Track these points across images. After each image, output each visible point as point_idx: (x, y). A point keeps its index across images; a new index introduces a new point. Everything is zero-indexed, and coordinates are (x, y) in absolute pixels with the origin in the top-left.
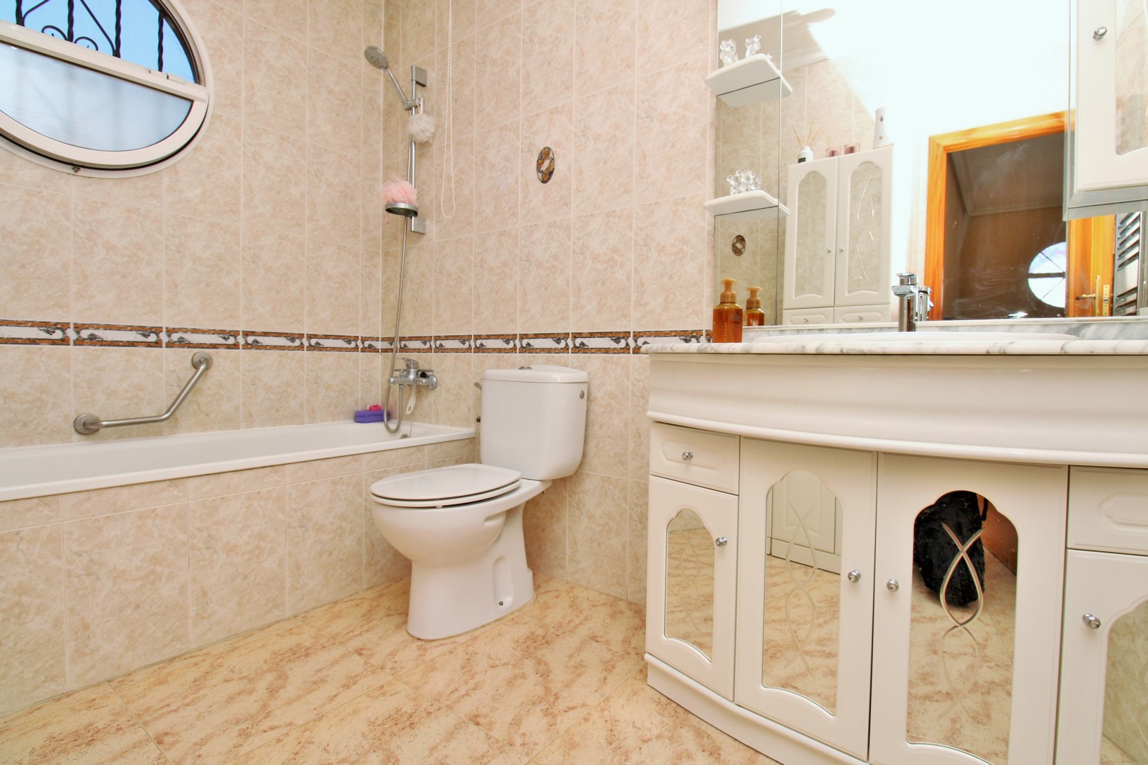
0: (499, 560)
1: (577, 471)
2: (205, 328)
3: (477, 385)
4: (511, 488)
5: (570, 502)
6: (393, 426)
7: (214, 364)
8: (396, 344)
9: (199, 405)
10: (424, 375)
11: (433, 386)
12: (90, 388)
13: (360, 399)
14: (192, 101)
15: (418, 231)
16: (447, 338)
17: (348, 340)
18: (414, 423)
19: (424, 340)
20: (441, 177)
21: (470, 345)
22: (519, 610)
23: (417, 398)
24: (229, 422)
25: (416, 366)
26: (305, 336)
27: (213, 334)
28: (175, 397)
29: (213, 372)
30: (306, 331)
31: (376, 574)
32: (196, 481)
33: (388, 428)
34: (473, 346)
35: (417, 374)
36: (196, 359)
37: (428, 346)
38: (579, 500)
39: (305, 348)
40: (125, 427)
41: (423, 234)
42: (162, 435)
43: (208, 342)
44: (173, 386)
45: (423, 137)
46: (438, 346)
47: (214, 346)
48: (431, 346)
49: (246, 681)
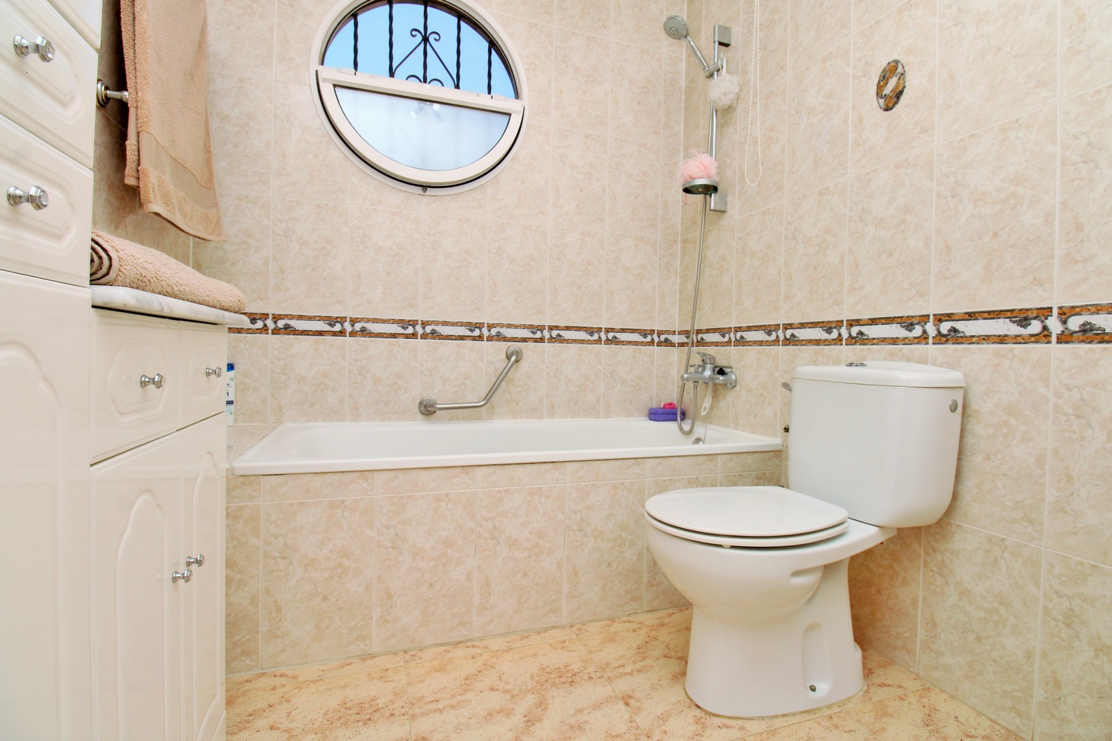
0: (812, 628)
1: (941, 519)
2: (517, 323)
3: (786, 386)
4: (834, 532)
5: (925, 561)
6: (686, 427)
7: (523, 356)
8: (694, 338)
9: (511, 394)
10: (721, 372)
11: (731, 384)
12: (430, 375)
13: (654, 396)
14: (510, 115)
15: (719, 209)
16: (749, 328)
17: (644, 333)
18: (709, 426)
19: (722, 331)
20: (746, 142)
21: (777, 337)
22: (841, 704)
23: (714, 398)
24: (534, 412)
25: (712, 361)
26: (603, 330)
27: (524, 328)
28: (491, 386)
29: (523, 364)
30: (604, 325)
31: (658, 597)
32: (484, 470)
33: (681, 429)
34: (782, 338)
35: (714, 371)
36: (510, 352)
37: (726, 339)
38: (943, 562)
39: (603, 342)
40: (454, 410)
41: (724, 212)
42: (481, 420)
43: (520, 336)
44: (491, 376)
45: (725, 101)
46: (738, 338)
47: (524, 340)
48: (730, 338)
49: (508, 696)
